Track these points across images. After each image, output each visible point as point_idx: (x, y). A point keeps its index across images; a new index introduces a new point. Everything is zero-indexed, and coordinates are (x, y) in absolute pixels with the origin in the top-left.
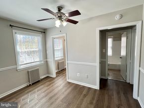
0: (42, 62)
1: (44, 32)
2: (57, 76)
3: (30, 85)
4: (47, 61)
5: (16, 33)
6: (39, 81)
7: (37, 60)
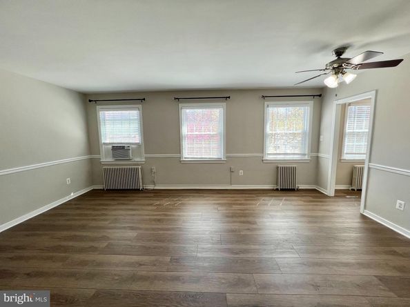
0: (306, 157)
1: (319, 95)
2: (335, 196)
3: (277, 189)
4: (318, 157)
5: (268, 106)
6: (293, 190)
7: (296, 152)
